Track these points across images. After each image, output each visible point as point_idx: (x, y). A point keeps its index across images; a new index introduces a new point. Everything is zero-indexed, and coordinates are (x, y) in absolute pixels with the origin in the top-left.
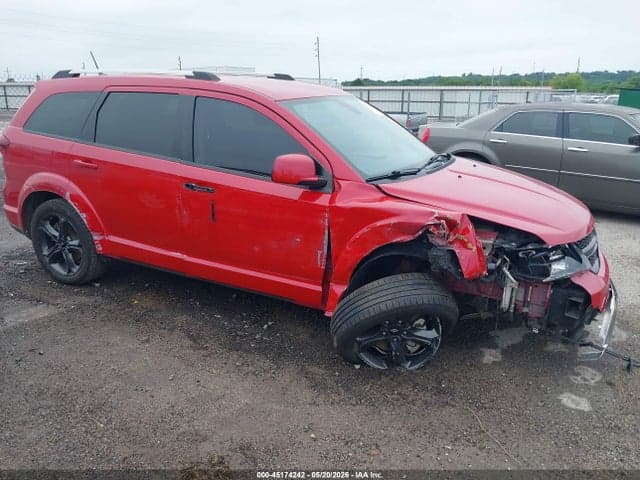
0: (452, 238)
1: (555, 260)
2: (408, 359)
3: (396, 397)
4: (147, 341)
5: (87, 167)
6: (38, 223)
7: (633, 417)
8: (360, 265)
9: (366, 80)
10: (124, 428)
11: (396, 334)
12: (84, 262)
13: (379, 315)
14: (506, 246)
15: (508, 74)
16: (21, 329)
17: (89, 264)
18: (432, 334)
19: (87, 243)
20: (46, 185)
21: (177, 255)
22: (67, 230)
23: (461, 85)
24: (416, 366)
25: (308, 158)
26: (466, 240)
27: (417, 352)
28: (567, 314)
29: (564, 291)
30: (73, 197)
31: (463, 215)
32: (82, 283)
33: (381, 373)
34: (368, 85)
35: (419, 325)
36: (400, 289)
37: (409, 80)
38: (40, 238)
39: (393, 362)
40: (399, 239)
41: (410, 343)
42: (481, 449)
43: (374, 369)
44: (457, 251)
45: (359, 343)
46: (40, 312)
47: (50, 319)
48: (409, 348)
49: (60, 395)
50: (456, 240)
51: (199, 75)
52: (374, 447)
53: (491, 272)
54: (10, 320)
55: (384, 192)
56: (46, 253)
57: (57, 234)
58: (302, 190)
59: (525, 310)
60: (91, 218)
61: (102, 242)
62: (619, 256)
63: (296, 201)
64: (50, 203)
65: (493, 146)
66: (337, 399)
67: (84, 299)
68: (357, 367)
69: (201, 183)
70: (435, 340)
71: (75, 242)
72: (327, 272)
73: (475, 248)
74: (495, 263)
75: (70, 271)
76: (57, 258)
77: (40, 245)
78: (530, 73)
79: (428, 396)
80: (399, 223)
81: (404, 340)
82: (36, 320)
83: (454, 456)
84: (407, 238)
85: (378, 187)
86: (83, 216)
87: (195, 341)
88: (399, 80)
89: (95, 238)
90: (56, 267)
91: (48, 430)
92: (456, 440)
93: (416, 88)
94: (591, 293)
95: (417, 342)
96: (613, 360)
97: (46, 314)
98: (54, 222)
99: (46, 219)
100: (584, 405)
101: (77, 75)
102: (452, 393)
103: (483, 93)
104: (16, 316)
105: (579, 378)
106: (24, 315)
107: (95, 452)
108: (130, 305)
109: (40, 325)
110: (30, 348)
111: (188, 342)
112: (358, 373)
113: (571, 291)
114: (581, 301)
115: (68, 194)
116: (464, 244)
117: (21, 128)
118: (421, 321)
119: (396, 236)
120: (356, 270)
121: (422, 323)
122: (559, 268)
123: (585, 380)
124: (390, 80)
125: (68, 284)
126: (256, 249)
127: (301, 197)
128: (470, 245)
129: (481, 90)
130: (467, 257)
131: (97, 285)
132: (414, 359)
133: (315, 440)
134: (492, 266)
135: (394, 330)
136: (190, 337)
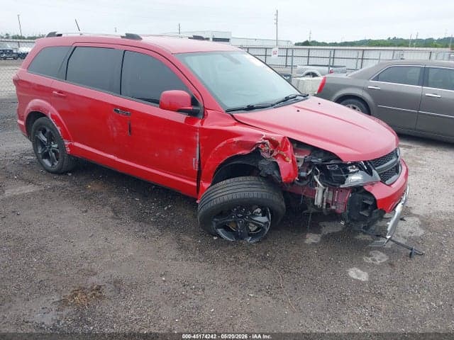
0: (275, 154)
1: (354, 173)
2: (249, 235)
3: (232, 259)
4: (86, 211)
5: (61, 97)
6: (35, 133)
7: (397, 289)
8: (218, 168)
9: (313, 42)
10: (48, 263)
11: (241, 217)
12: (61, 160)
13: (223, 203)
14: (315, 161)
15: (424, 38)
16: (13, 199)
17: (63, 161)
18: (264, 219)
19: (62, 146)
20: (39, 108)
21: (112, 157)
22: (51, 138)
23: (385, 46)
24: (254, 241)
25: (186, 93)
26: (285, 155)
27: (255, 231)
28: (361, 213)
29: (361, 196)
30: (53, 116)
31: (285, 137)
32: (60, 173)
33: (229, 243)
34: (315, 45)
35: (257, 212)
36: (239, 187)
37: (346, 42)
38: (36, 142)
39: (239, 237)
40: (240, 153)
41: (251, 224)
42: (274, 298)
43: (226, 240)
44: (279, 163)
45: (217, 222)
46: (29, 189)
47: (33, 194)
48: (250, 228)
49: (20, 239)
50: (278, 155)
51: (129, 36)
52: (201, 290)
53: (301, 179)
54: (8, 193)
55: (236, 120)
56: (40, 152)
57: (46, 140)
58: (186, 116)
59: (333, 207)
60: (63, 130)
61: (70, 146)
62: (448, 175)
63: (182, 124)
64: (40, 120)
65: (370, 91)
66: (192, 257)
67: (58, 183)
68: (215, 238)
69: (123, 109)
70: (266, 223)
71: (56, 146)
72: (199, 172)
73: (291, 161)
74: (307, 172)
75: (53, 164)
76: (46, 156)
77: (37, 147)
78: (442, 37)
79: (254, 261)
80: (240, 141)
81: (246, 223)
82: (23, 194)
83: (253, 301)
84: (247, 152)
85: (232, 116)
86: (59, 128)
87: (116, 213)
88: (338, 42)
89: (66, 143)
90: (46, 162)
91: (3, 259)
92: (259, 291)
93: (350, 48)
94: (377, 198)
95: (255, 224)
96: (402, 249)
97: (32, 191)
98: (44, 132)
99: (40, 130)
100: (364, 277)
101: (61, 35)
102: (272, 260)
103: (396, 52)
104: (13, 190)
105: (370, 259)
106: (18, 190)
107: (25, 276)
108: (85, 189)
109: (25, 197)
110: (13, 210)
111: (111, 214)
112: (214, 243)
113: (365, 196)
114: (370, 203)
115: (50, 113)
116: (284, 158)
117: (26, 70)
118: (259, 210)
119: (240, 151)
120: (216, 172)
121: (259, 212)
122: (356, 178)
123: (374, 260)
124: (331, 42)
125: (52, 173)
126: (156, 155)
127: (185, 121)
128: (287, 159)
129: (394, 50)
130: (285, 167)
131: (70, 174)
132: (253, 236)
133: (164, 281)
134: (303, 174)
135: (240, 215)
136: (113, 211)
